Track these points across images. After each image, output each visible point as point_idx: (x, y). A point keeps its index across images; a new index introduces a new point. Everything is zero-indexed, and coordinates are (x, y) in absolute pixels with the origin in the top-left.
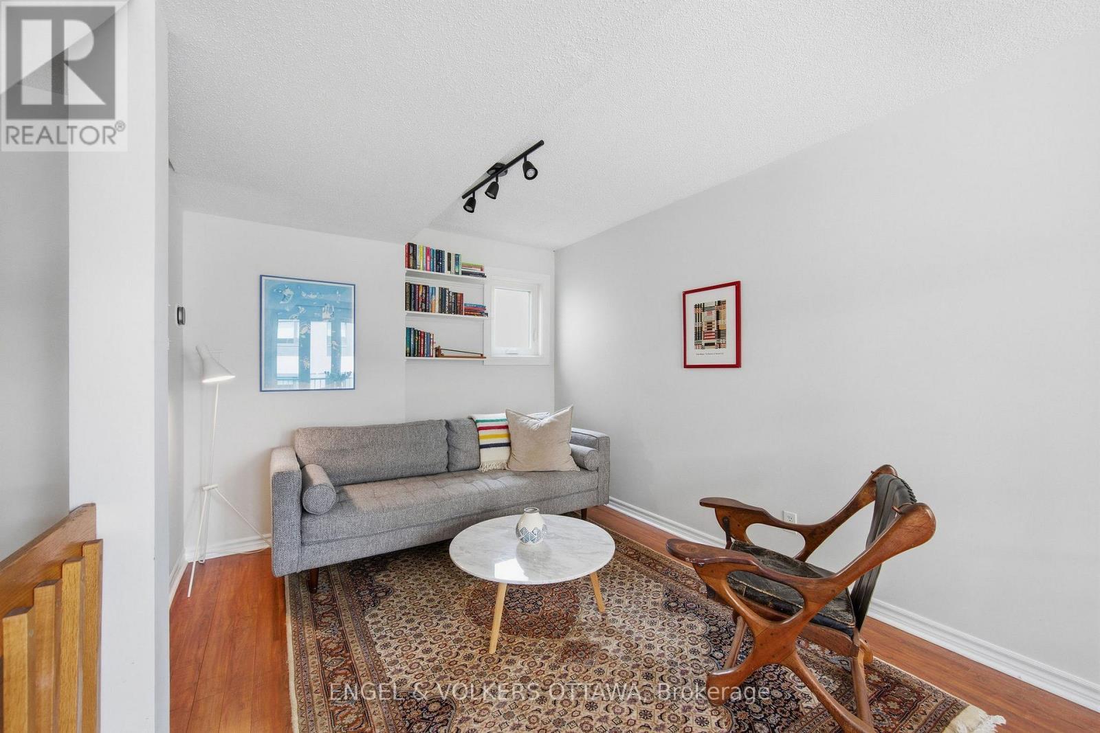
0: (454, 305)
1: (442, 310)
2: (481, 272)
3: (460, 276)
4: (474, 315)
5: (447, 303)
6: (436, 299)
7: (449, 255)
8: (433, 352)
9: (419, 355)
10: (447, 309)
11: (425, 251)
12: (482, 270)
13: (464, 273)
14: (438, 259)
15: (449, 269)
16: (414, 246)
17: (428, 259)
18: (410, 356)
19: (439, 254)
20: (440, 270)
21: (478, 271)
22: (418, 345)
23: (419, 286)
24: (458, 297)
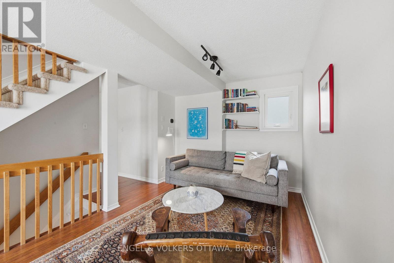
0: (243, 108)
1: (238, 111)
2: (255, 93)
3: (245, 97)
4: (251, 111)
5: (239, 108)
6: (235, 107)
7: (241, 90)
8: (234, 127)
9: (230, 128)
10: (239, 110)
11: (231, 91)
12: (255, 92)
13: (246, 95)
14: (236, 93)
15: (241, 95)
16: (228, 90)
17: (233, 94)
18: (226, 129)
19: (237, 90)
20: (237, 96)
21: (254, 93)
22: (229, 124)
23: (229, 104)
24: (245, 105)
